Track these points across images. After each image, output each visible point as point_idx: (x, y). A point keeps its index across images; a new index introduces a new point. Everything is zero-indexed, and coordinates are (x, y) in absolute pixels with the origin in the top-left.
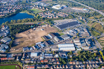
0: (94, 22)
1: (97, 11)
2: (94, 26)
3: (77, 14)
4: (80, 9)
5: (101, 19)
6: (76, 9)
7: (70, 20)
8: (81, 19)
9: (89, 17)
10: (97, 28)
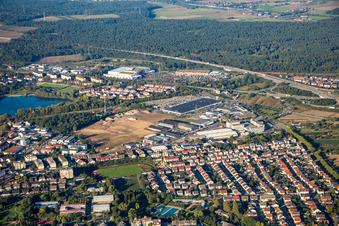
0: (253, 95)
1: (253, 73)
2: (257, 102)
3: (199, 84)
4: (200, 74)
5: (271, 89)
6: (189, 74)
7: (190, 98)
8: (218, 92)
9: (236, 87)
10: (268, 105)
